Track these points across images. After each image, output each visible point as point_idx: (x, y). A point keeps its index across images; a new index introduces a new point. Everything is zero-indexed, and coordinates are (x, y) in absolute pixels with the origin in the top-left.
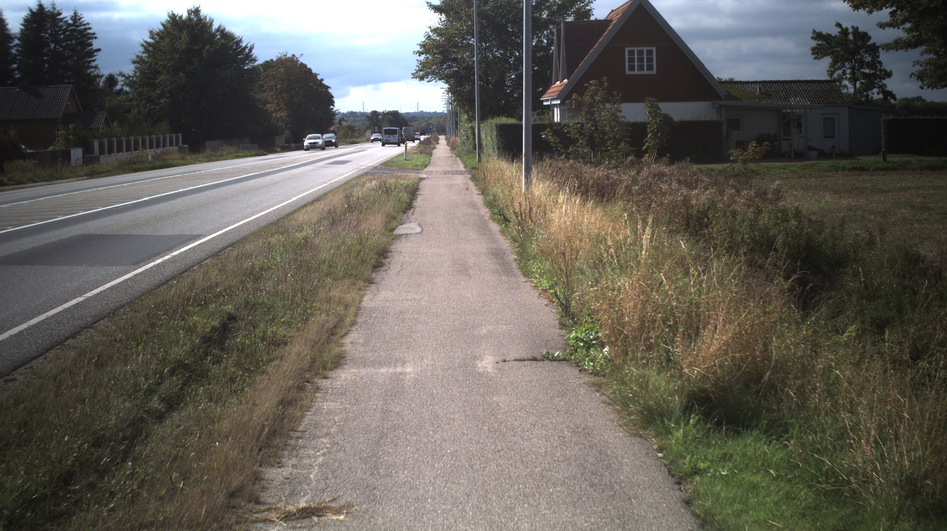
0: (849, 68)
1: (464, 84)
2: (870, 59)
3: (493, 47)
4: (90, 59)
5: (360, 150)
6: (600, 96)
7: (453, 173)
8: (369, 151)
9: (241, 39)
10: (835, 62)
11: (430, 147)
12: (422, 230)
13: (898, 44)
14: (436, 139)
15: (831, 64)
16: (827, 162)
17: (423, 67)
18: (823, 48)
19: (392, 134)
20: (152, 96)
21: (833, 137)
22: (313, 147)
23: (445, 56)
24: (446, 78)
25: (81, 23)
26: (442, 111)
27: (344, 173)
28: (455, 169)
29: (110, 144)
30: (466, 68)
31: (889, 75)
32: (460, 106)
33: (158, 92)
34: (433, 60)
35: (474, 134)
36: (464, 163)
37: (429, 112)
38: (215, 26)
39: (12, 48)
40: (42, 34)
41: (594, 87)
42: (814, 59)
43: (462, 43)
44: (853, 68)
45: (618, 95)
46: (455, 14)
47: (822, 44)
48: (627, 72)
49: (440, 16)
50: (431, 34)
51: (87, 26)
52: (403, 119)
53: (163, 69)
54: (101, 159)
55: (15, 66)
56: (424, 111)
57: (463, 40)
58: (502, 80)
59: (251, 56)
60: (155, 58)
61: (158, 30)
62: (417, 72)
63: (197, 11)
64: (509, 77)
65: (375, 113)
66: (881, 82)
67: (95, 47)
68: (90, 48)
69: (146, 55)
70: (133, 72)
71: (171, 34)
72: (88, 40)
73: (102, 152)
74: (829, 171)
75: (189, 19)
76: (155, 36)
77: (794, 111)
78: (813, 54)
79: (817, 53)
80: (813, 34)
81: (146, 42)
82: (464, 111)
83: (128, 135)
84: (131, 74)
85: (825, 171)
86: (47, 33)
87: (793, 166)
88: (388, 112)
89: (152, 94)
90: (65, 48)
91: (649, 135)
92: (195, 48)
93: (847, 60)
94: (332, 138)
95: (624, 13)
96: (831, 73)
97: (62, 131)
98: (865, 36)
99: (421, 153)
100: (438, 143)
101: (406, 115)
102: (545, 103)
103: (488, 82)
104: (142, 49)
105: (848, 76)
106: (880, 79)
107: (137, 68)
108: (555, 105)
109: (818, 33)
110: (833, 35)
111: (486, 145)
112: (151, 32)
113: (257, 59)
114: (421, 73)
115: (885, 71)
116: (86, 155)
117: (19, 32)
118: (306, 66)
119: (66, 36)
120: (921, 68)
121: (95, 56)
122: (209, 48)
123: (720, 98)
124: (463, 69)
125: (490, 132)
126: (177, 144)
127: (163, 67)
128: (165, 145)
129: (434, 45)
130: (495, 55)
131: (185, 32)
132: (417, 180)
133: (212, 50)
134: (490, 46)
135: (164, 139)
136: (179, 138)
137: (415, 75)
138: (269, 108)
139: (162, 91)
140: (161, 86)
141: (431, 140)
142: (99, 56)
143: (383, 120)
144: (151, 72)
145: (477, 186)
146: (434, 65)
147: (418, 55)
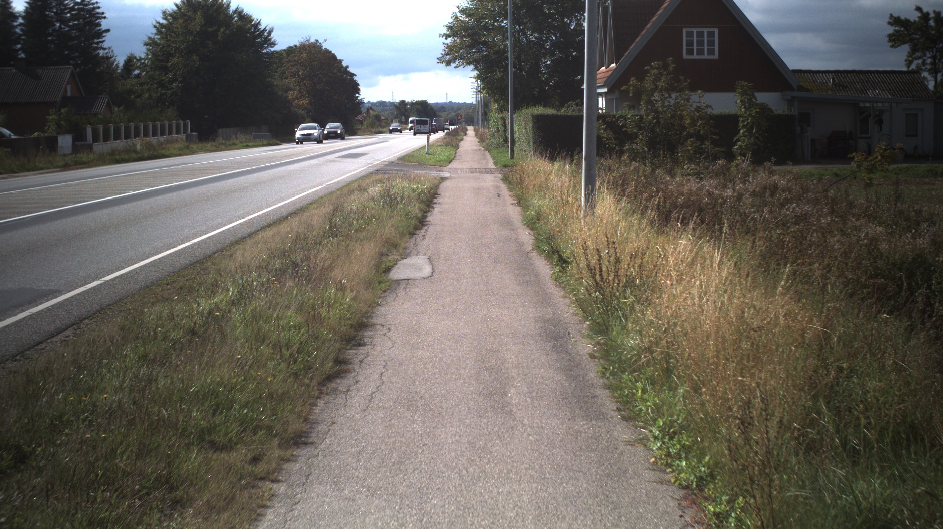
0: (929, 58)
1: (497, 71)
3: (527, 30)
4: (98, 40)
5: (382, 140)
6: (664, 82)
7: (481, 172)
8: (391, 142)
9: (259, 22)
10: (914, 50)
11: (457, 139)
12: (433, 272)
14: (464, 130)
15: (909, 53)
17: (449, 51)
18: (900, 35)
19: (423, 125)
20: (163, 80)
21: (916, 136)
22: (307, 138)
23: (474, 40)
24: (476, 63)
27: (353, 169)
28: (484, 166)
29: (107, 131)
30: (497, 52)
32: (490, 95)
33: (170, 75)
34: (461, 43)
35: (505, 125)
36: (494, 158)
37: (459, 103)
38: (233, 8)
39: (16, 27)
40: (47, 13)
41: (655, 71)
42: (891, 46)
43: (493, 25)
44: (934, 58)
45: (686, 82)
47: (901, 31)
48: (685, 56)
50: (459, 15)
51: (95, 5)
52: (432, 109)
54: (94, 147)
55: (19, 46)
56: (453, 101)
57: (494, 22)
58: (536, 67)
59: (270, 39)
60: (168, 41)
61: (171, 11)
62: (443, 56)
64: (545, 63)
65: (403, 103)
67: (103, 27)
68: (98, 28)
69: (159, 37)
70: (145, 55)
71: (185, 15)
72: (96, 20)
73: (96, 139)
74: (927, 177)
76: (169, 17)
77: (875, 105)
78: (890, 41)
79: (894, 40)
80: (890, 18)
81: (159, 23)
82: (494, 100)
83: (130, 121)
84: (143, 56)
85: (923, 177)
86: (53, 12)
88: (417, 101)
89: (164, 78)
90: (72, 28)
91: (741, 131)
92: (210, 29)
93: (928, 49)
94: (337, 127)
96: (909, 63)
97: (54, 116)
99: (446, 145)
100: (466, 134)
101: (435, 105)
103: (521, 69)
104: (154, 31)
105: (928, 67)
107: (148, 50)
108: (600, 94)
109: (895, 18)
110: (912, 20)
111: (519, 139)
112: (164, 13)
113: (276, 43)
114: (448, 57)
116: (76, 143)
117: (23, 11)
118: (331, 52)
119: (72, 15)
121: (104, 36)
122: (225, 31)
123: (791, 89)
124: (494, 53)
125: (525, 124)
126: (185, 132)
127: (176, 50)
128: (170, 133)
129: (462, 27)
130: (529, 39)
131: (199, 13)
132: (437, 181)
133: (228, 32)
134: (523, 29)
135: (170, 126)
136: (188, 126)
137: (440, 60)
138: (291, 95)
139: (175, 75)
140: (173, 69)
141: (459, 131)
142: (107, 37)
143: (411, 110)
144: (164, 54)
145: (510, 191)
146: (461, 48)
147: (444, 37)
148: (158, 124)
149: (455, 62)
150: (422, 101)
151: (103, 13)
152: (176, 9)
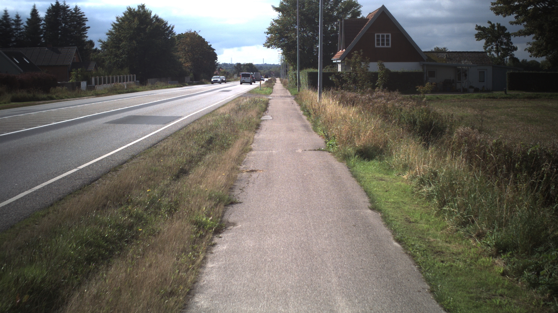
0: (495, 45)
1: (292, 51)
2: (506, 41)
3: (307, 31)
4: (84, 32)
6: (359, 59)
7: (285, 97)
9: (167, 22)
10: (487, 43)
11: (272, 84)
12: (273, 118)
13: (521, 33)
14: (275, 80)
15: (485, 43)
16: (476, 94)
17: (269, 41)
18: (481, 34)
20: (118, 53)
21: (484, 81)
23: (281, 35)
24: (282, 47)
25: (79, 12)
26: (278, 64)
28: (286, 95)
29: (100, 79)
30: (293, 42)
31: (516, 49)
32: (289, 62)
33: (121, 51)
34: (275, 37)
35: (296, 77)
36: (291, 92)
37: (270, 64)
38: (153, 15)
39: (41, 25)
40: (58, 18)
41: (356, 54)
42: (477, 40)
43: (291, 28)
44: (497, 45)
46: (287, 12)
47: (481, 32)
48: (376, 46)
49: (279, 14)
50: (274, 23)
51: (82, 14)
52: (255, 68)
53: (124, 39)
54: (96, 87)
56: (267, 63)
57: (291, 26)
59: (173, 31)
60: (120, 32)
61: (121, 17)
62: (266, 43)
63: (143, 7)
65: (239, 65)
66: (511, 53)
67: (87, 26)
68: (84, 26)
69: (114, 31)
71: (128, 19)
72: (83, 22)
73: (96, 84)
74: (476, 99)
75: (139, 11)
76: (120, 20)
77: (464, 68)
78: (476, 37)
79: (478, 37)
80: (476, 27)
81: (114, 23)
82: (291, 64)
83: (108, 75)
84: (106, 41)
85: (475, 99)
86: (61, 18)
87: (459, 96)
88: (246, 64)
90: (70, 26)
91: (379, 79)
92: (142, 27)
93: (493, 41)
95: (375, 15)
96: (485, 48)
97: (74, 72)
98: (504, 29)
99: (267, 87)
100: (276, 82)
101: (256, 66)
102: (334, 62)
103: (304, 49)
104: (112, 27)
105: (495, 49)
106: (511, 51)
107: (109, 37)
108: (339, 63)
109: (478, 27)
110: (487, 27)
111: (302, 83)
112: (117, 18)
113: (175, 33)
114: (268, 44)
115: (514, 47)
116: (88, 85)
117: (44, 17)
118: (201, 37)
119: (71, 19)
120: (531, 46)
121: (87, 30)
122: (150, 27)
123: (424, 60)
124: (291, 42)
125: (305, 76)
126: (133, 80)
127: (124, 37)
128: (127, 81)
129: (276, 29)
131: (136, 18)
133: (151, 28)
134: (305, 30)
136: (135, 77)
137: (265, 45)
138: (182, 60)
139: (123, 51)
140: (122, 48)
141: (273, 80)
142: (89, 31)
143: (243, 68)
144: (117, 40)
145: (297, 102)
146: (275, 40)
147: (267, 34)
149: (272, 46)
151: (86, 18)
152: (124, 16)
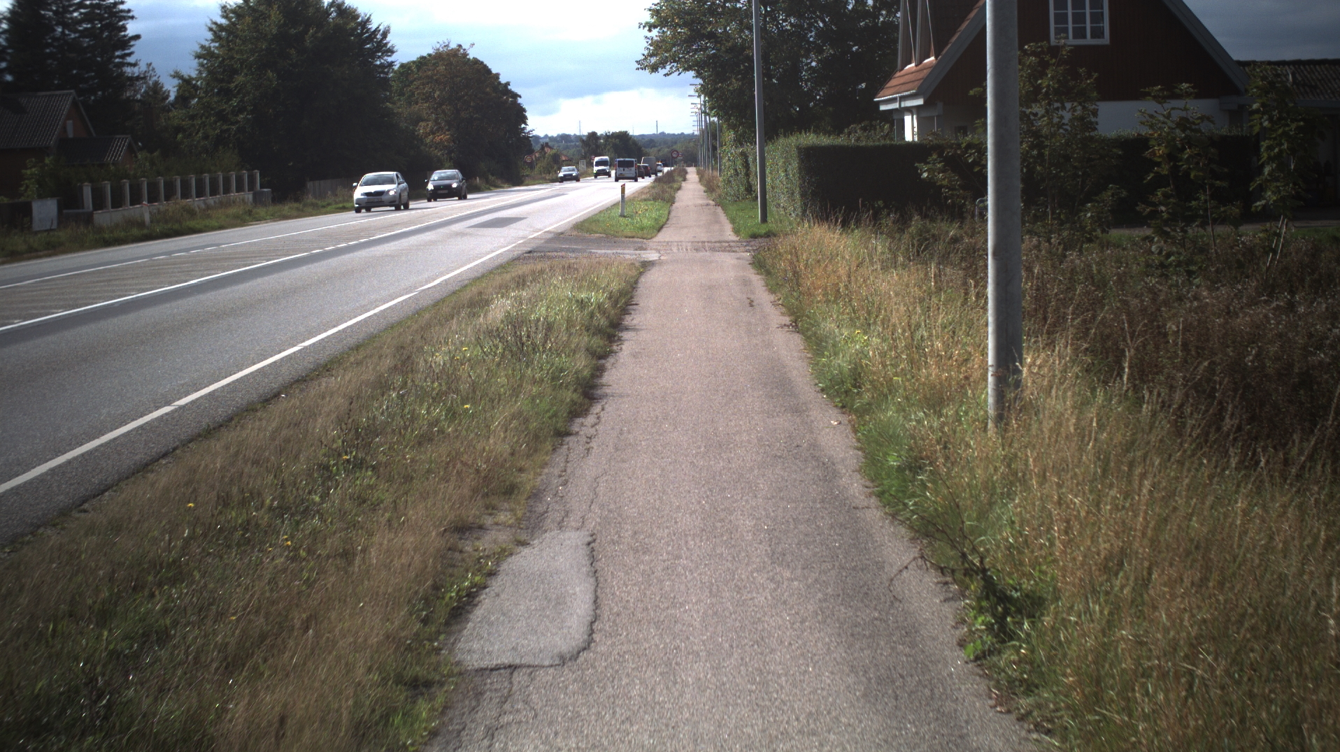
1: (730, 78)
3: (779, 13)
4: (123, 53)
8: (571, 196)
9: (369, 18)
11: (671, 188)
14: (682, 173)
17: (655, 49)
19: (627, 167)
20: (224, 110)
23: (694, 30)
24: (698, 67)
26: (691, 132)
29: (118, 190)
30: (730, 50)
32: (720, 116)
33: (234, 102)
34: (674, 36)
35: (746, 165)
36: (733, 221)
37: (674, 135)
40: (42, 12)
43: (724, 7)
48: (1054, 41)
52: (635, 144)
54: (95, 216)
58: (796, 69)
59: (386, 44)
60: (230, 50)
62: (646, 58)
64: (807, 64)
65: (593, 136)
67: (131, 32)
68: (123, 33)
69: (217, 44)
70: (197, 72)
71: (255, 11)
72: (120, 21)
73: (99, 204)
76: (231, 14)
81: (215, 23)
82: (729, 125)
84: (194, 74)
86: (51, 10)
89: (225, 106)
90: (83, 34)
92: (293, 31)
97: (34, 169)
99: (655, 199)
100: (685, 181)
101: (640, 138)
102: (883, 108)
104: (210, 35)
107: (202, 65)
111: (773, 188)
112: (224, 7)
113: (397, 50)
114: (653, 60)
116: (65, 211)
118: (482, 62)
119: (81, 14)
121: (132, 46)
122: (316, 32)
124: (727, 51)
125: (784, 163)
126: (251, 188)
127: (242, 64)
128: (227, 190)
129: (675, 9)
130: (782, 27)
131: (275, 7)
132: (634, 273)
133: (319, 35)
134: (772, 11)
135: (227, 181)
136: (255, 178)
137: (642, 65)
138: (421, 129)
139: (242, 101)
140: (239, 93)
141: (675, 174)
142: (137, 47)
143: (605, 145)
144: (224, 71)
145: (772, 291)
146: (674, 45)
147: (647, 28)
148: (207, 177)
149: (664, 67)
150: (620, 132)
151: (129, 11)
